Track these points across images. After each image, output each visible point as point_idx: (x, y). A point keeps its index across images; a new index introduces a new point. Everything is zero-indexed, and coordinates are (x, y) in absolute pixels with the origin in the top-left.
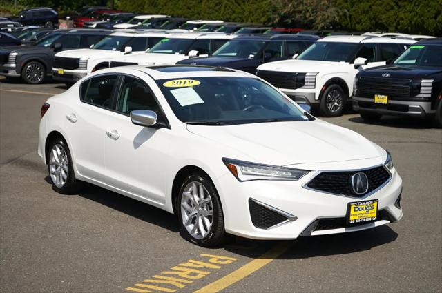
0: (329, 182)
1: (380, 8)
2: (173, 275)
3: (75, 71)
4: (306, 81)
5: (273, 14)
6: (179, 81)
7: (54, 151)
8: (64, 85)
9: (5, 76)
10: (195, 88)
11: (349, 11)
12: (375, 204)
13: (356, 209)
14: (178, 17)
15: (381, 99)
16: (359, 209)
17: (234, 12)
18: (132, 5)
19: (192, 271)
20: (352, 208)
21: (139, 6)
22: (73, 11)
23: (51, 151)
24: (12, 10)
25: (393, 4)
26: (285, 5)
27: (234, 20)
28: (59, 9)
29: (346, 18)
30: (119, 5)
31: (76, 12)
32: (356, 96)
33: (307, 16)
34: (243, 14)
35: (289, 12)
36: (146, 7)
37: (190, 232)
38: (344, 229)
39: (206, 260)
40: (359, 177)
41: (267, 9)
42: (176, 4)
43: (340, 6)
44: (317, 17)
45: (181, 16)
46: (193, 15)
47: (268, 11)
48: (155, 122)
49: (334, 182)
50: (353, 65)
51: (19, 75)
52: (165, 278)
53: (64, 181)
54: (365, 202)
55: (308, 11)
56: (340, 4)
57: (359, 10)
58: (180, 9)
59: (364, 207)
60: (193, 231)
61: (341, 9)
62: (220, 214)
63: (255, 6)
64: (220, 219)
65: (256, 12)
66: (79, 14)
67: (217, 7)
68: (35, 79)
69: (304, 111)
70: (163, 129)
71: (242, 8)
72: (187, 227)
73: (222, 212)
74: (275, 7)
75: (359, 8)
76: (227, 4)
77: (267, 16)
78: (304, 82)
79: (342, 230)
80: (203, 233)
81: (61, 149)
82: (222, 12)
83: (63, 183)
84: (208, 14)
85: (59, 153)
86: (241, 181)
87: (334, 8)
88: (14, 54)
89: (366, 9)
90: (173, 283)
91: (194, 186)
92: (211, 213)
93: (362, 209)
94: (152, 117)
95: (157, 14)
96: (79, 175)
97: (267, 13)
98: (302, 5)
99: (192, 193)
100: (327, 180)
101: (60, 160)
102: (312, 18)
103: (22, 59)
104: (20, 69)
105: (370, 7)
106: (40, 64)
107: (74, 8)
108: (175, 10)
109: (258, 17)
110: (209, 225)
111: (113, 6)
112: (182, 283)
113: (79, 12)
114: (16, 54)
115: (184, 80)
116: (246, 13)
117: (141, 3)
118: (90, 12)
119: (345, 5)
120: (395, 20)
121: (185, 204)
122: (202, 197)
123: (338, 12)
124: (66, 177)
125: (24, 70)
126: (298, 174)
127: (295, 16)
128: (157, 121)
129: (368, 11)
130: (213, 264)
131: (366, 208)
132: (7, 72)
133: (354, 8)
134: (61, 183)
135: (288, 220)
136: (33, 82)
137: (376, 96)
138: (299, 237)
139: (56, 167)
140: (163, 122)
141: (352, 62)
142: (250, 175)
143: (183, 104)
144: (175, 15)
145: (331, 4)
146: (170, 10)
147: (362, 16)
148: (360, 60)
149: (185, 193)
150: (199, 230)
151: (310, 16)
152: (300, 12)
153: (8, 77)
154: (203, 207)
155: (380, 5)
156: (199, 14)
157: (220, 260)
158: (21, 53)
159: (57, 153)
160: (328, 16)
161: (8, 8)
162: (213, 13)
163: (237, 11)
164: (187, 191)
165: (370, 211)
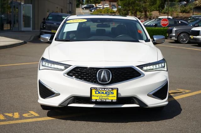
3: (198, 37)
8: (197, 44)
13: (97, 92)
40: (104, 72)
51: (176, 39)
54: (104, 88)
68: (184, 41)
86: (40, 70)
88: (175, 29)
103: (178, 31)
104: (177, 37)
106: (187, 34)
125: (179, 37)
131: (106, 93)
132: (171, 38)
135: (55, 95)
136: (183, 43)
158: (178, 29)
165: (110, 95)
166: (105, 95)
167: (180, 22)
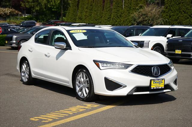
0: (141, 70)
1: (182, 18)
2: (69, 110)
4: (144, 44)
5: (134, 22)
6: (77, 30)
7: (23, 66)
9: (11, 46)
10: (84, 33)
11: (168, 20)
12: (163, 81)
13: (154, 82)
14: (91, 24)
15: (178, 52)
16: (155, 83)
17: (116, 21)
18: (71, 19)
19: (78, 109)
20: (152, 82)
21: (74, 19)
22: (44, 22)
23: (22, 66)
24: (17, 22)
25: (188, 16)
26: (139, 18)
27: (116, 25)
28: (38, 21)
29: (167, 23)
30: (65, 19)
31: (46, 22)
32: (167, 51)
33: (149, 22)
34: (120, 22)
35: (141, 21)
36: (77, 20)
37: (79, 95)
38: (149, 92)
39: (86, 106)
40: (155, 68)
41: (131, 19)
42: (90, 18)
43: (164, 18)
44: (154, 22)
45: (93, 24)
46: (98, 23)
47: (132, 21)
48: (65, 47)
49: (143, 70)
50: (166, 38)
51: (17, 46)
52: (65, 111)
53: (27, 79)
54: (159, 79)
55: (150, 20)
56: (164, 17)
57: (173, 20)
58: (92, 20)
59: (158, 82)
60: (81, 95)
61: (165, 19)
62: (92, 85)
63: (126, 18)
64: (92, 88)
65: (126, 21)
66: (47, 23)
67: (109, 19)
69: (134, 45)
70: (69, 51)
71: (120, 20)
72: (78, 93)
73: (93, 85)
74: (135, 19)
75: (173, 18)
76: (113, 18)
77: (131, 23)
78: (143, 45)
79: (148, 93)
80: (85, 95)
81: (26, 64)
82: (111, 22)
83: (27, 80)
84: (105, 22)
85: (25, 67)
86: (101, 70)
87: (161, 19)
89: (176, 19)
90: (68, 113)
91: (81, 74)
92: (88, 86)
93: (157, 83)
94: (64, 45)
95: (82, 23)
96: (33, 75)
97: (131, 22)
98: (147, 17)
99: (80, 78)
100: (140, 69)
101: (26, 70)
102: (151, 23)
103: (18, 39)
104: (17, 43)
105: (178, 18)
107: (45, 21)
108: (90, 21)
109: (127, 23)
110: (87, 91)
111: (62, 20)
112: (72, 113)
113: (47, 22)
114: (16, 37)
115: (79, 30)
116: (122, 22)
117: (75, 19)
118: (52, 22)
119: (167, 17)
120: (190, 23)
121: (77, 83)
122: (85, 79)
123: (163, 20)
124: (28, 77)
125: (19, 44)
126: (127, 66)
127: (144, 22)
128: (66, 47)
129: (177, 19)
130: (88, 107)
131: (159, 83)
132: (12, 45)
133: (171, 18)
134: (26, 80)
135: (122, 87)
137: (176, 50)
138: (127, 95)
139: (24, 73)
140: (69, 47)
141: (166, 36)
142: (105, 67)
143: (78, 40)
144: (90, 23)
145: (160, 17)
146: (88, 21)
147: (175, 22)
148: (169, 36)
149: (77, 78)
150: (83, 94)
151: (151, 22)
152: (146, 21)
153: (12, 47)
154: (85, 84)
155: (183, 17)
156: (100, 22)
157: (92, 106)
158: (18, 36)
159: (24, 66)
160: (159, 22)
161: (16, 21)
162: (107, 22)
163: (118, 21)
164: (79, 77)
165: (161, 84)
166: (158, 84)
167: (9, 30)
